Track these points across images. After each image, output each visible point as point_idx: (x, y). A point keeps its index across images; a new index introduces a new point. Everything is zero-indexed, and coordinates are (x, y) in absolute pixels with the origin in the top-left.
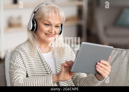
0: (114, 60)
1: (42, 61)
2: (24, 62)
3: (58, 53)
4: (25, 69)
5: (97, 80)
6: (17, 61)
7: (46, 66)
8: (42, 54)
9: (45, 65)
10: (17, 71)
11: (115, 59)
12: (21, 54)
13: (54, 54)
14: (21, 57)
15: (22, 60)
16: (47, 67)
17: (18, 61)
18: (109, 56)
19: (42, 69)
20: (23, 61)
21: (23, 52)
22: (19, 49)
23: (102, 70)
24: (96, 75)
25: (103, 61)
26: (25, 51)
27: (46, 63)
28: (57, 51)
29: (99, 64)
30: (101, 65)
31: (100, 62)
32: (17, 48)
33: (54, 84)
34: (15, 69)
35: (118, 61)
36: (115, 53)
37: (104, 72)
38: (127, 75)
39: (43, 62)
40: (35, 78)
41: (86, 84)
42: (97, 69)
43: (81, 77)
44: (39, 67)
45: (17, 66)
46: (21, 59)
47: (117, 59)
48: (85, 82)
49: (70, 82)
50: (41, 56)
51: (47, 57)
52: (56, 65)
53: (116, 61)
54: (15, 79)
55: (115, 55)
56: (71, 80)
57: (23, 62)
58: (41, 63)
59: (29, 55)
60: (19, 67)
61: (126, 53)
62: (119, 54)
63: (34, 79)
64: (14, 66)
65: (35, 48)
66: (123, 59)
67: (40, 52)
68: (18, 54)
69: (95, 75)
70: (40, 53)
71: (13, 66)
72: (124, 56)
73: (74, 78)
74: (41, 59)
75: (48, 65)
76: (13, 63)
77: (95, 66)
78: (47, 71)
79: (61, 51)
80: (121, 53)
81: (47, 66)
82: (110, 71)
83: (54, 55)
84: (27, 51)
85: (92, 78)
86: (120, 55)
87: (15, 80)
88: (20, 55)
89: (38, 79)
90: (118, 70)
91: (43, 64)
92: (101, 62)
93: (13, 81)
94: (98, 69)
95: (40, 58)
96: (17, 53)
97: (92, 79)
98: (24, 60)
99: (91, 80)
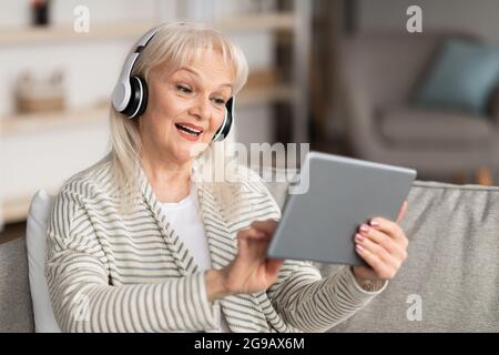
0: (416, 222)
1: (160, 230)
2: (100, 234)
3: (216, 199)
4: (105, 259)
5: (358, 287)
6: (75, 233)
7: (175, 248)
8: (159, 204)
9: (172, 247)
10: (78, 265)
11: (422, 219)
12: (87, 206)
13: (200, 204)
14: (85, 217)
15: (91, 229)
16: (178, 252)
17: (77, 230)
18: (402, 204)
19: (162, 261)
20: (95, 231)
21: (93, 201)
22: (78, 188)
23: (377, 254)
24: (355, 269)
25: (378, 221)
26: (100, 197)
27: (174, 237)
28: (213, 194)
29: (366, 232)
30: (373, 232)
31: (369, 224)
32: (69, 184)
33: (213, 303)
34: (67, 258)
35: (430, 226)
36: (419, 197)
37: (382, 259)
38: (464, 274)
39: (163, 237)
40: (145, 287)
41: (321, 304)
42: (359, 247)
43: (302, 284)
44: (151, 252)
45: (75, 249)
46: (88, 223)
47: (428, 220)
48: (317, 300)
49: (261, 303)
50: (156, 212)
51: (178, 215)
52: (210, 244)
53: (423, 227)
54: (73, 294)
55: (423, 207)
56: (265, 296)
57: (94, 236)
58: (156, 239)
59: (113, 210)
60: (83, 252)
61: (461, 197)
62: (436, 202)
63: (139, 291)
64: (65, 247)
65: (134, 184)
66: (451, 218)
67: (154, 197)
68: (77, 207)
69: (352, 269)
70: (151, 204)
71: (62, 250)
72: (452, 207)
73: (275, 287)
74: (156, 223)
75: (182, 245)
76: (58, 237)
77: (353, 237)
78: (178, 269)
79: (228, 193)
80: (444, 197)
81: (180, 248)
82: (405, 254)
83: (204, 208)
84: (106, 196)
85: (343, 281)
86: (439, 204)
87: (72, 297)
88: (82, 211)
89: (154, 290)
90: (432, 259)
91: (166, 243)
92: (372, 223)
93: (66, 299)
94: (364, 247)
95: (151, 219)
96: (72, 203)
97: (341, 286)
98: (97, 227)
99: (337, 290)
